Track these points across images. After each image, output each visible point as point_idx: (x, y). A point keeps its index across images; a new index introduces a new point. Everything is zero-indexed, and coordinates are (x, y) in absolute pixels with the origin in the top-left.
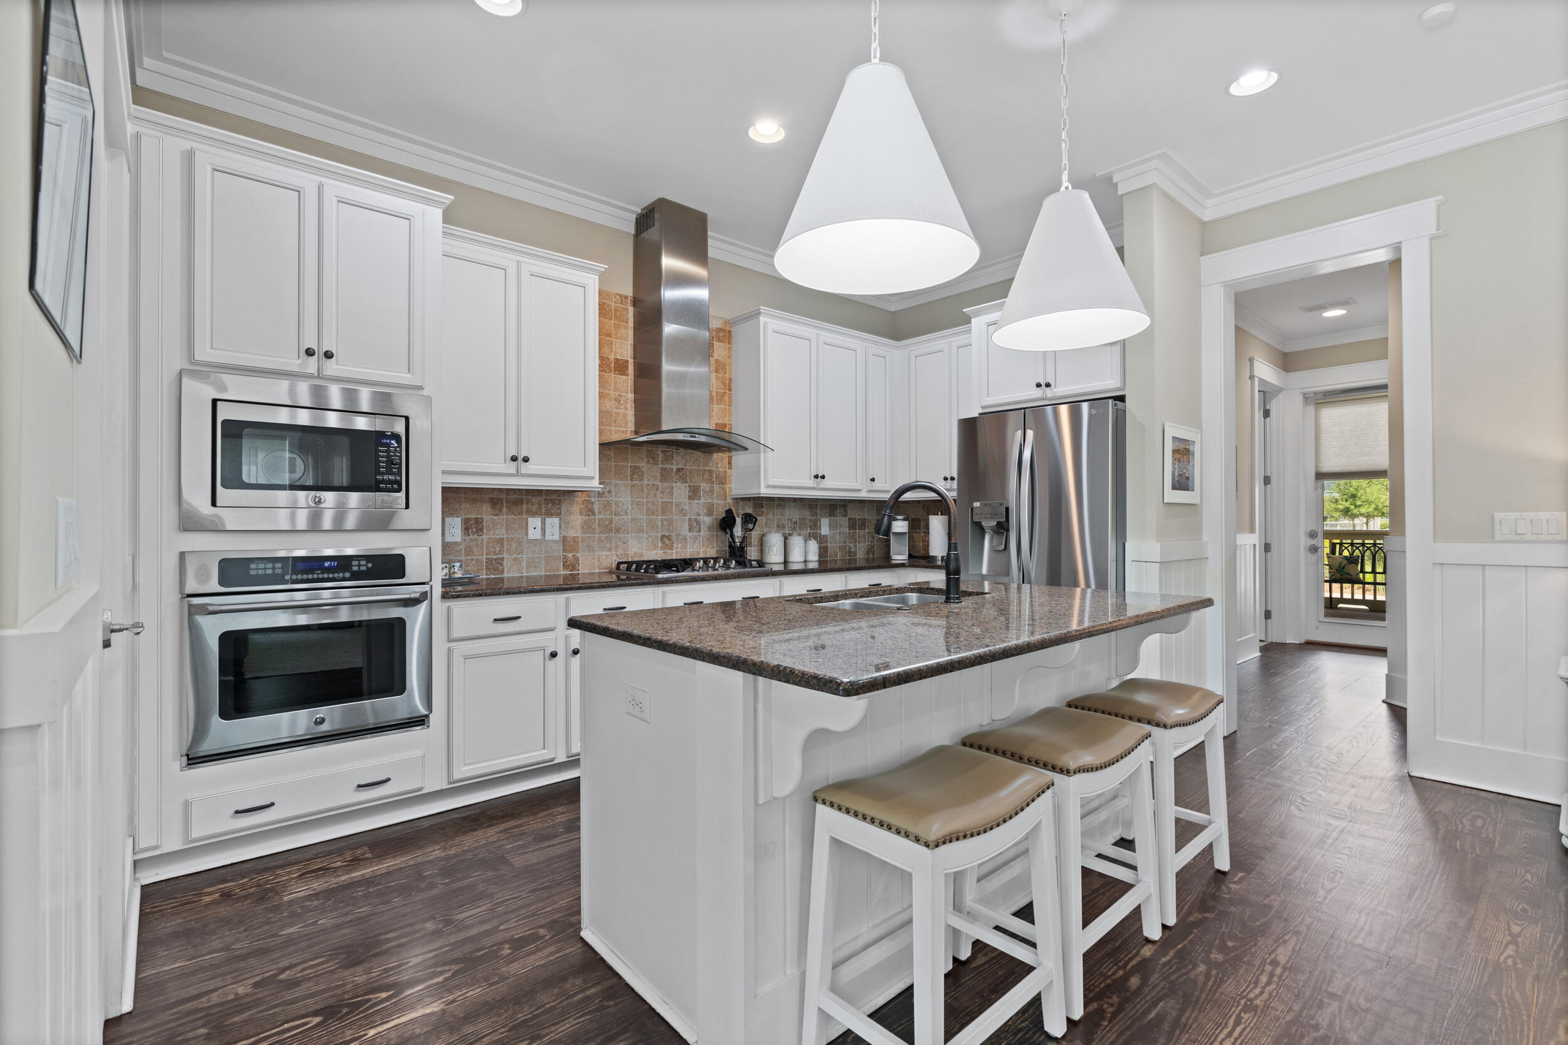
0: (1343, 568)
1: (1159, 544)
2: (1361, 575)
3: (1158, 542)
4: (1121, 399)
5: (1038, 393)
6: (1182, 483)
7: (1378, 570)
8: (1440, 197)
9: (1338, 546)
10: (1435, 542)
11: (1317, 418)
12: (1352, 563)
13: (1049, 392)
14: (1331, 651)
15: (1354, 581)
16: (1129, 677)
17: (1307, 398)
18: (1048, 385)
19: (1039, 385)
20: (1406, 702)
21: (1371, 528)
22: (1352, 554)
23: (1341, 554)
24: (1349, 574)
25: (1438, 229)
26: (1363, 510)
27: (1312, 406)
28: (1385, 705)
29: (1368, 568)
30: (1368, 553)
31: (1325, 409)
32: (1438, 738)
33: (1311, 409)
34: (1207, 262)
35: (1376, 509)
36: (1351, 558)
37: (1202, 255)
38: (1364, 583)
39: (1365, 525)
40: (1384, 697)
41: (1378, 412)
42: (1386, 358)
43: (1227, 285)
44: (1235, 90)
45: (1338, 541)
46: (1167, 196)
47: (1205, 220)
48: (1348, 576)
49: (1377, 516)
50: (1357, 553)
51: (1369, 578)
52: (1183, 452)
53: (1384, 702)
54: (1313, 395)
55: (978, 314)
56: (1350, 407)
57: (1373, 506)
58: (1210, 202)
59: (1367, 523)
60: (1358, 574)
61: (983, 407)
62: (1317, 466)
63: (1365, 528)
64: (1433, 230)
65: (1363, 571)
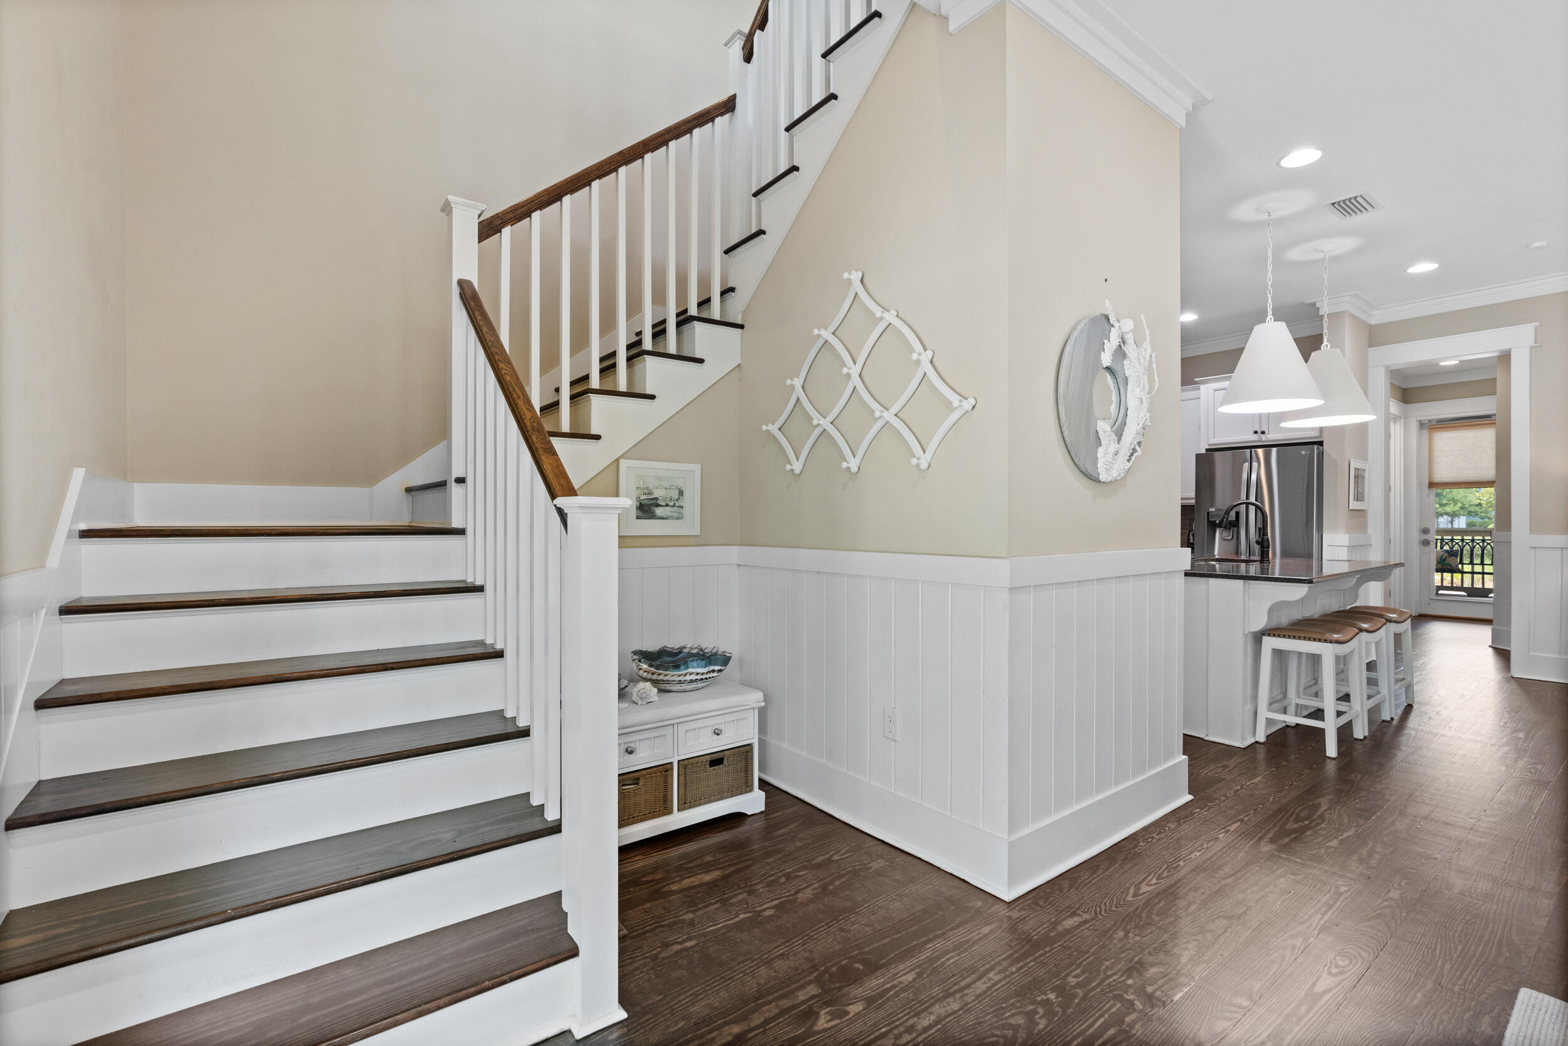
0: (1445, 560)
1: (1347, 535)
2: (1460, 566)
3: (1346, 533)
4: (1321, 443)
5: (1255, 437)
6: (1359, 497)
7: (1475, 562)
8: (1537, 323)
9: (1439, 541)
10: (1531, 534)
11: (1430, 440)
12: (1453, 555)
13: (1264, 437)
14: (1441, 621)
15: (1453, 571)
16: (1354, 605)
17: (1422, 425)
18: (1263, 433)
19: (1256, 432)
20: (1510, 647)
21: (1456, 526)
22: (1451, 548)
23: (1441, 548)
24: (1449, 565)
25: (1535, 343)
26: (1448, 509)
27: (1426, 430)
28: (1491, 649)
29: (1466, 560)
30: (1467, 547)
31: (1438, 433)
32: (1531, 653)
33: (1426, 432)
34: (1373, 352)
35: (1462, 508)
36: (1451, 551)
37: (1370, 347)
38: (1463, 573)
39: (1450, 524)
40: (1490, 643)
41: (1486, 437)
42: (1495, 394)
43: (1387, 368)
44: (1409, 271)
45: (1440, 537)
46: (1353, 316)
47: (1372, 324)
48: (1448, 567)
49: (1463, 515)
50: (1456, 548)
51: (1467, 568)
52: (1359, 476)
53: (1490, 646)
54: (1427, 422)
55: (1204, 382)
56: (1460, 432)
57: (1459, 505)
58: (1375, 313)
59: (1452, 522)
60: (1458, 565)
61: (1209, 445)
62: (1430, 478)
63: (1450, 526)
64: (1532, 343)
65: (1461, 562)
